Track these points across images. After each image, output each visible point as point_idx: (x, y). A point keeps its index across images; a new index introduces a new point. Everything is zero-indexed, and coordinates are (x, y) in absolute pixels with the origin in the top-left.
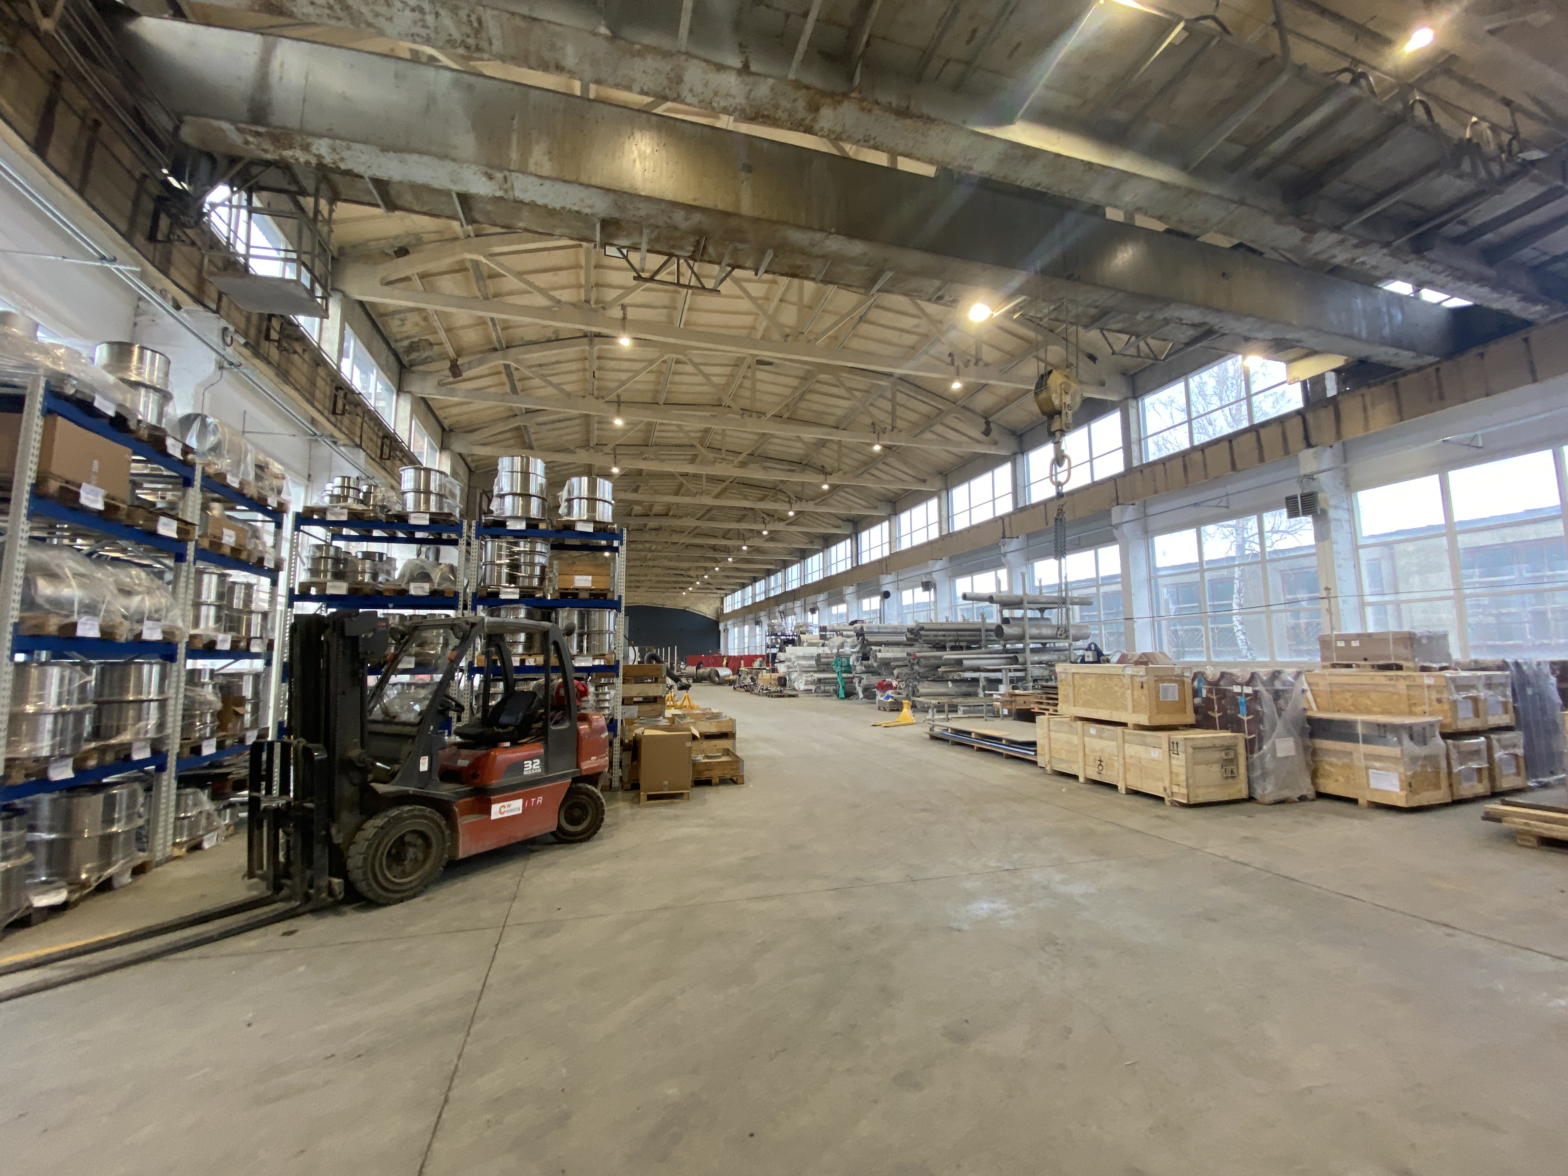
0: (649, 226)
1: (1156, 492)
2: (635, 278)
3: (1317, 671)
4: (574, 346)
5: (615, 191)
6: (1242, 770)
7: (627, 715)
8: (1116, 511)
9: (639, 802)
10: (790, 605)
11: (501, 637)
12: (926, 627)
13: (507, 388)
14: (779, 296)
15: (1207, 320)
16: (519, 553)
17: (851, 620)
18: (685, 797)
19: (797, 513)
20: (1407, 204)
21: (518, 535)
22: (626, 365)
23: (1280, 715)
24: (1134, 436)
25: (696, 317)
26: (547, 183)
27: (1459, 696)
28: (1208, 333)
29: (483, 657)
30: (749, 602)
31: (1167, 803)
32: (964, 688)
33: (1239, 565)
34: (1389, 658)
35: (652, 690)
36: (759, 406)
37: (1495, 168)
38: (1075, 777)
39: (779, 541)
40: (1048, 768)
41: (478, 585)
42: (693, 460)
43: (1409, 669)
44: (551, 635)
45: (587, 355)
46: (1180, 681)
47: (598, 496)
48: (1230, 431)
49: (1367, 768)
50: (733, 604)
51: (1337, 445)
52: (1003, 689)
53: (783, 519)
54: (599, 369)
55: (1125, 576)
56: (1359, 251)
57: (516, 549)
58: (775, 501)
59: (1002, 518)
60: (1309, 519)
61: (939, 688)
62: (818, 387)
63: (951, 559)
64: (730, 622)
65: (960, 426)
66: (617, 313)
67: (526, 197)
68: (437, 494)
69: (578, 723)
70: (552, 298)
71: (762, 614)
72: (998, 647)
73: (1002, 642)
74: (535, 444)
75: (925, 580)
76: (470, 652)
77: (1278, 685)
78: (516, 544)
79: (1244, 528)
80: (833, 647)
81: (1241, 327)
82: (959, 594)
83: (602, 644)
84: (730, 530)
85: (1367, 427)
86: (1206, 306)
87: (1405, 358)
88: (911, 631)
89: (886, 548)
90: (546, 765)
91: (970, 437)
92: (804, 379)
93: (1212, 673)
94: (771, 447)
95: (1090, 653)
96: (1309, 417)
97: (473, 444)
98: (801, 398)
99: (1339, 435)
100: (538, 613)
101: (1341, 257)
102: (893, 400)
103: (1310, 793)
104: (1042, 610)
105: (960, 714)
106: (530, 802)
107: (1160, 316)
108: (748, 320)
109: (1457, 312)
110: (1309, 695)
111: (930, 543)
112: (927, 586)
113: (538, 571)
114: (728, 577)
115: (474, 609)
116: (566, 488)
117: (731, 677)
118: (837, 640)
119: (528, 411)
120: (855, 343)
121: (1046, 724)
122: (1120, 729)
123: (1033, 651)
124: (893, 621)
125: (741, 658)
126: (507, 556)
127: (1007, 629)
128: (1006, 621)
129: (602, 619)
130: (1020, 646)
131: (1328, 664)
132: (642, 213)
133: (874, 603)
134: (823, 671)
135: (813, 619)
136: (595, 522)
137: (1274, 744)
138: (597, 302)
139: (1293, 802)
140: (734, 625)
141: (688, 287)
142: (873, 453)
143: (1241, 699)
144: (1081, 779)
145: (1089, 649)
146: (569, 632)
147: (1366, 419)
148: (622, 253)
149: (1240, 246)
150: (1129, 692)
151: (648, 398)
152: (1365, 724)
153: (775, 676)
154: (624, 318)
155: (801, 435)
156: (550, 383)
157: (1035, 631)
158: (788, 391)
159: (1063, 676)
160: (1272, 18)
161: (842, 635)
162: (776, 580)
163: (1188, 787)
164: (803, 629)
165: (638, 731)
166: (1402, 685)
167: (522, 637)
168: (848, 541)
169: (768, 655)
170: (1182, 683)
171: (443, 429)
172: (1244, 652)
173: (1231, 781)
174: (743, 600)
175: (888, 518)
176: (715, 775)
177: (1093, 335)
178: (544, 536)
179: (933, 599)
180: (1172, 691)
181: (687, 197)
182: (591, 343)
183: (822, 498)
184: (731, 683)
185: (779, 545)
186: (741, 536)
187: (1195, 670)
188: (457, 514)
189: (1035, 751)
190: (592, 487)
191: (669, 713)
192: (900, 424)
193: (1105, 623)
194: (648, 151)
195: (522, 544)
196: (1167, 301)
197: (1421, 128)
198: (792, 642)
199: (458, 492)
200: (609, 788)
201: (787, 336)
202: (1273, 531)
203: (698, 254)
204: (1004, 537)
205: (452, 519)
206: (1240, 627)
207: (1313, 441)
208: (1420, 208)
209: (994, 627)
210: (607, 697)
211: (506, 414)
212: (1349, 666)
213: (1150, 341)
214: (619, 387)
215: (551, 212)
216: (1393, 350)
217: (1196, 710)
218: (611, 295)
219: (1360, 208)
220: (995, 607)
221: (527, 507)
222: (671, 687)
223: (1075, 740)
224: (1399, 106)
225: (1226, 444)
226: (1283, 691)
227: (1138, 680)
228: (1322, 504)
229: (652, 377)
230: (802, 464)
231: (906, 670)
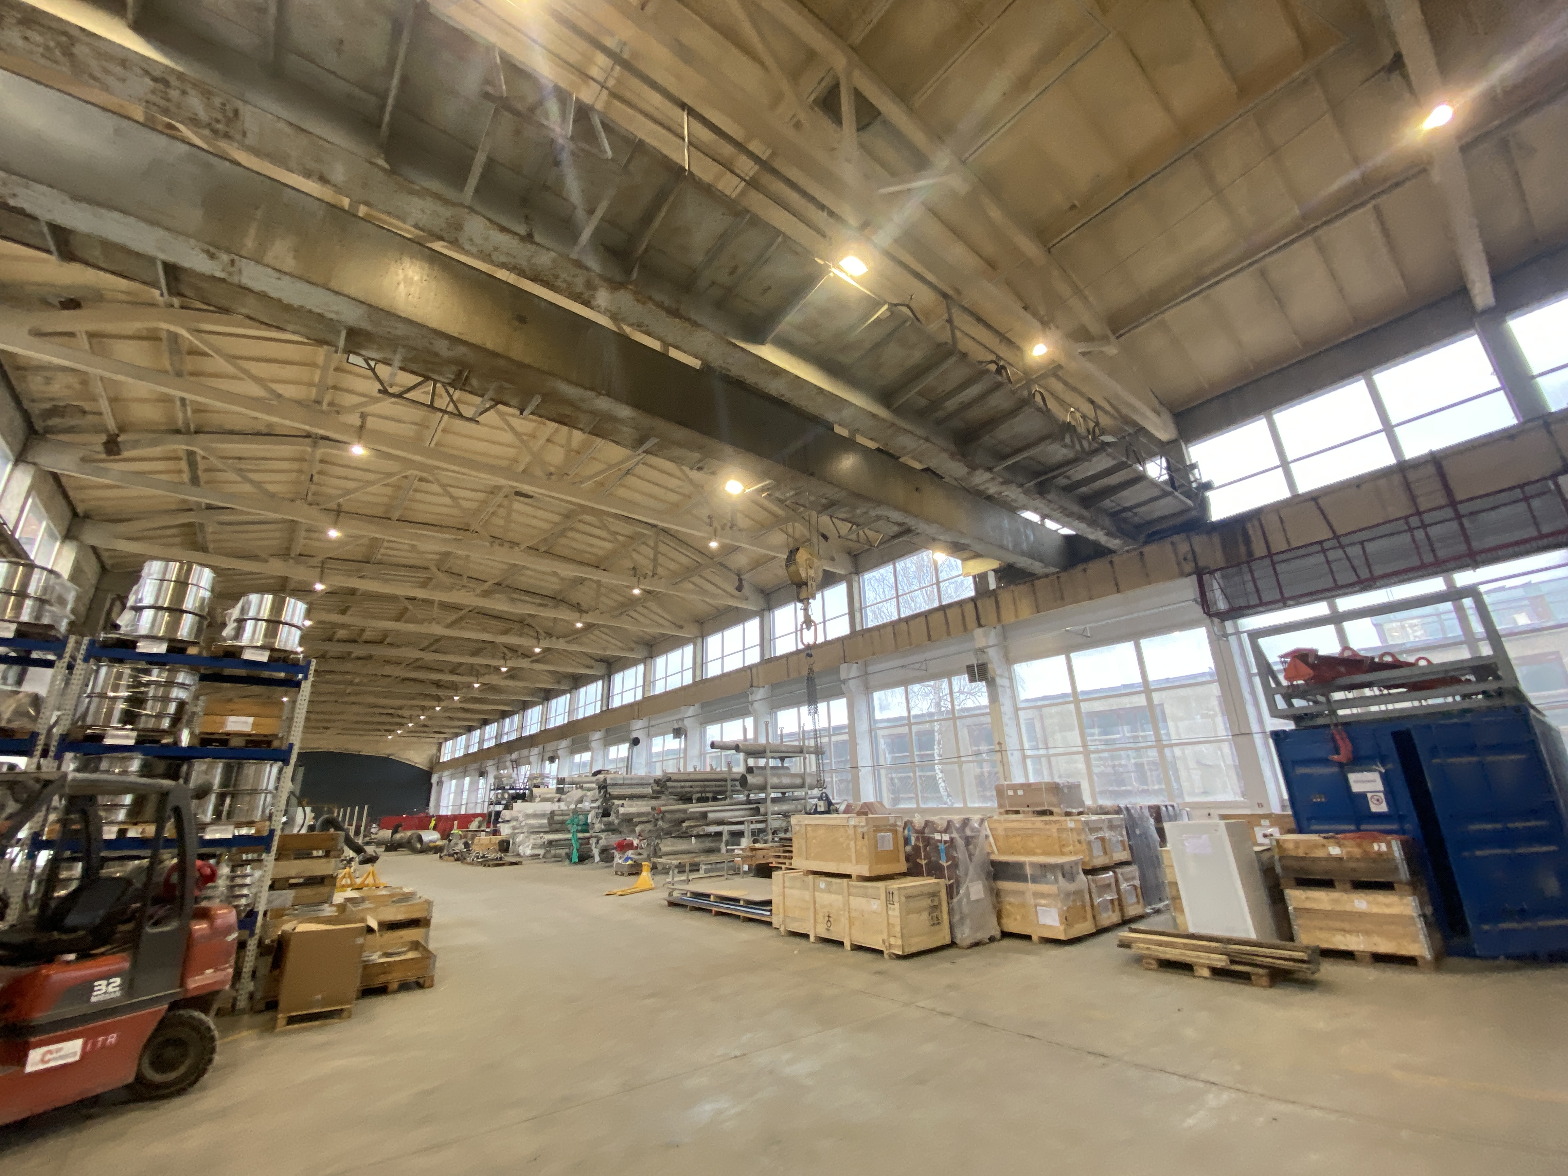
0: (404, 346)
1: (874, 654)
2: (380, 391)
3: (995, 818)
4: (295, 444)
5: (370, 306)
6: (945, 916)
7: (277, 904)
8: (843, 667)
9: (273, 1028)
10: (525, 752)
11: (92, 799)
12: (673, 778)
13: (186, 477)
14: (546, 436)
15: (907, 520)
16: (148, 684)
17: (595, 769)
18: (345, 1014)
19: (546, 650)
20: (1032, 459)
21: (153, 660)
22: (358, 474)
23: (971, 860)
24: (857, 605)
25: (450, 439)
26: (286, 280)
27: (1092, 837)
28: (908, 531)
29: (57, 827)
30: (474, 749)
31: (886, 956)
32: (708, 844)
33: (937, 721)
34: (1043, 804)
35: (318, 867)
36: (511, 536)
37: (1085, 443)
38: (806, 936)
39: (520, 680)
40: (782, 929)
41: (74, 723)
42: (424, 585)
43: (1059, 815)
44: (171, 798)
45: (307, 457)
46: (893, 829)
47: (282, 619)
48: (927, 608)
49: (1036, 906)
50: (454, 751)
51: (999, 627)
52: (745, 842)
53: (527, 654)
54: (320, 473)
55: (851, 727)
56: (1004, 488)
57: (145, 679)
58: (521, 635)
59: (750, 668)
60: (984, 683)
61: (681, 845)
62: (581, 526)
63: (703, 706)
64: (446, 773)
65: (716, 579)
66: (354, 420)
67: (257, 286)
68: (37, 599)
69: (193, 922)
70: (273, 392)
71: (490, 762)
72: (742, 797)
73: (746, 792)
74: (211, 546)
75: (676, 726)
76: (39, 817)
77: (968, 832)
78: (147, 672)
79: (940, 688)
80: (570, 803)
81: (931, 530)
82: (709, 742)
83: (252, 808)
84: (461, 664)
85: (1017, 616)
86: (906, 511)
87: (1037, 567)
88: (657, 782)
89: (640, 691)
90: (129, 987)
91: (724, 590)
92: (567, 516)
93: (918, 821)
94: (522, 578)
95: (821, 803)
96: (979, 603)
97: (117, 537)
98: (563, 533)
99: (999, 620)
100: (161, 766)
101: (992, 490)
102: (655, 548)
103: (997, 933)
104: (782, 759)
105: (701, 873)
106: (94, 1044)
107: (873, 513)
108: (511, 452)
109: (1067, 537)
110: (991, 839)
111: (683, 688)
112: (678, 733)
113: (172, 708)
114: (451, 718)
115: (59, 757)
116: (240, 605)
117: (439, 843)
118: (577, 794)
119: (209, 507)
120: (622, 492)
121: (781, 881)
122: (845, 880)
123: (774, 800)
124: (640, 771)
125: (455, 817)
126: (129, 687)
127: (751, 779)
128: (750, 770)
129: (258, 775)
130: (763, 795)
131: (1002, 810)
132: (399, 332)
133: (623, 750)
134: (557, 831)
135: (551, 769)
136: (273, 650)
137: (968, 887)
138: (331, 404)
139: (986, 944)
140: (452, 777)
141: (445, 412)
142: (634, 595)
143: (942, 846)
144: (812, 938)
145: (820, 798)
146: (202, 793)
147: (1016, 611)
148: (369, 364)
149: (927, 470)
150: (852, 843)
151: (379, 511)
152: (1033, 865)
153: (496, 839)
154: (362, 427)
155: (559, 571)
156: (251, 481)
157: (775, 780)
158: (545, 526)
159: (797, 828)
160: (946, 317)
161: (582, 788)
162: (512, 722)
163: (902, 937)
164: (537, 782)
165: (287, 927)
166: (1054, 828)
167: (128, 799)
168: (600, 683)
169: (490, 814)
170: (895, 832)
171: (75, 514)
172: (945, 798)
173: (937, 927)
174: (467, 746)
175: (644, 660)
176: (394, 979)
177: (825, 519)
178: (192, 664)
179: (683, 746)
180: (887, 841)
181: (454, 329)
182: (315, 445)
183: (573, 635)
184: (438, 850)
185: (521, 684)
186: (474, 671)
187: (906, 819)
188: (63, 626)
189: (771, 911)
190: (278, 607)
191: (339, 898)
192: (660, 570)
193: (837, 771)
194: (416, 278)
195: (155, 671)
196: (879, 503)
197: (1039, 410)
198: (522, 797)
199: (71, 597)
200: (229, 1012)
201: (551, 474)
202: (961, 692)
203: (460, 382)
204: (751, 686)
205: (53, 633)
206: (941, 775)
207: (982, 622)
208: (1039, 463)
209: (738, 777)
210: (248, 881)
211: (174, 507)
212: (1017, 812)
213: (866, 530)
214: (344, 495)
215: (288, 308)
216: (1030, 561)
217: (908, 858)
218: (349, 400)
219: (1004, 457)
220: (741, 756)
221: (174, 625)
222: (352, 859)
223: (807, 895)
224: (1025, 393)
225: (923, 619)
226: (972, 837)
227: (860, 830)
228: (991, 673)
229: (389, 491)
230: (557, 600)
231: (649, 827)
